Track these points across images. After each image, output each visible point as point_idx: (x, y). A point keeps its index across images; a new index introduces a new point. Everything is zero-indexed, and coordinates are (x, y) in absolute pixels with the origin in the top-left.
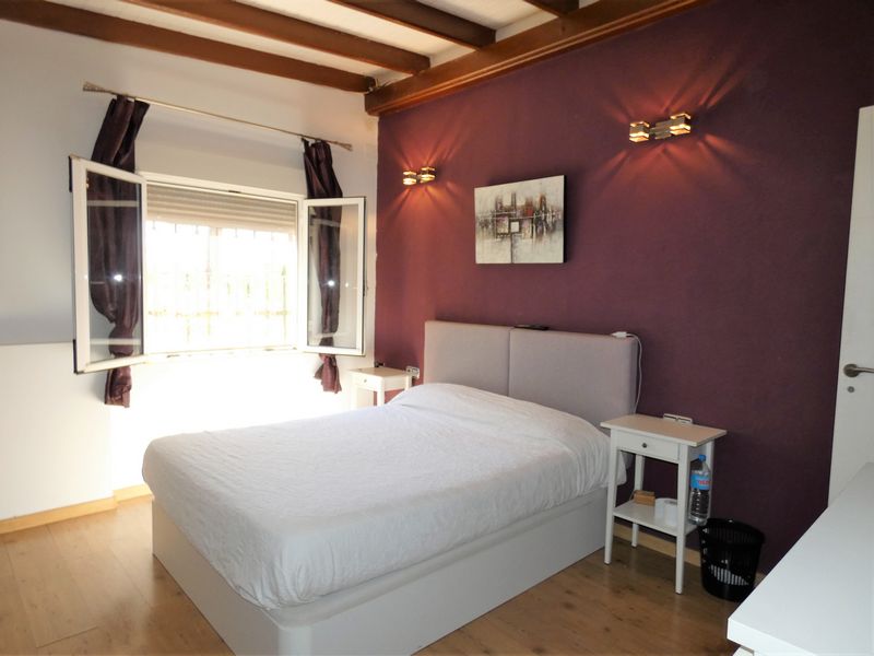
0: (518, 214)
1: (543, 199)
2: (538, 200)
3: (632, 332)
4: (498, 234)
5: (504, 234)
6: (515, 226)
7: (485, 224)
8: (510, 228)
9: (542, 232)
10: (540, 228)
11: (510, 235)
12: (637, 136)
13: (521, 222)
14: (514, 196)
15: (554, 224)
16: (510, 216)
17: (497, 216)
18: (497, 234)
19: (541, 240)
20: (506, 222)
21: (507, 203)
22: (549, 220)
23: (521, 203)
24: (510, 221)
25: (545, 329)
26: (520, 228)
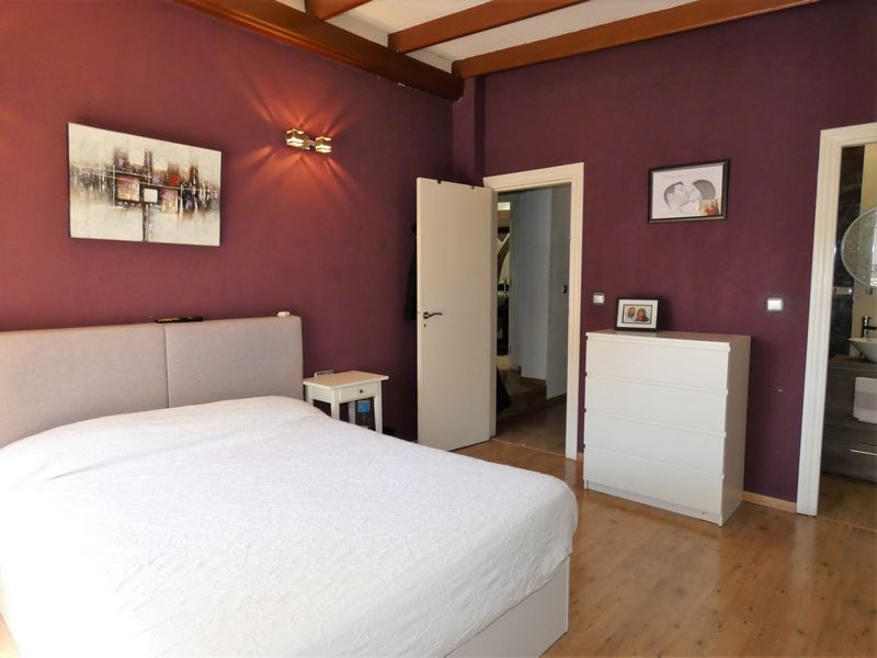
0: (156, 180)
1: (194, 172)
2: (187, 169)
3: (293, 312)
4: (120, 200)
5: (130, 202)
6: (151, 195)
7: (92, 181)
8: (141, 194)
9: (193, 208)
10: (188, 204)
11: (143, 204)
12: (296, 142)
13: (161, 192)
14: (149, 156)
15: (209, 203)
16: (142, 179)
17: (117, 174)
18: (118, 200)
19: (191, 217)
20: (136, 185)
21: (137, 160)
22: (202, 196)
23: (160, 166)
24: (142, 187)
25: (200, 319)
26: (160, 199)
